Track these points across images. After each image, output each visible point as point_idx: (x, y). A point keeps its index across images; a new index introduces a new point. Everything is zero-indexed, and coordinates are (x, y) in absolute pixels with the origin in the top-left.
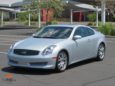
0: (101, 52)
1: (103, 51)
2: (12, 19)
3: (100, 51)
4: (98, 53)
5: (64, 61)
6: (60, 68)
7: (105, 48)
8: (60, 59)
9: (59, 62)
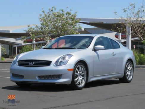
0: (129, 72)
1: (131, 70)
2: (12, 55)
3: (127, 70)
4: (125, 73)
5: (83, 76)
6: (77, 83)
7: (133, 67)
8: (77, 72)
9: (77, 76)
